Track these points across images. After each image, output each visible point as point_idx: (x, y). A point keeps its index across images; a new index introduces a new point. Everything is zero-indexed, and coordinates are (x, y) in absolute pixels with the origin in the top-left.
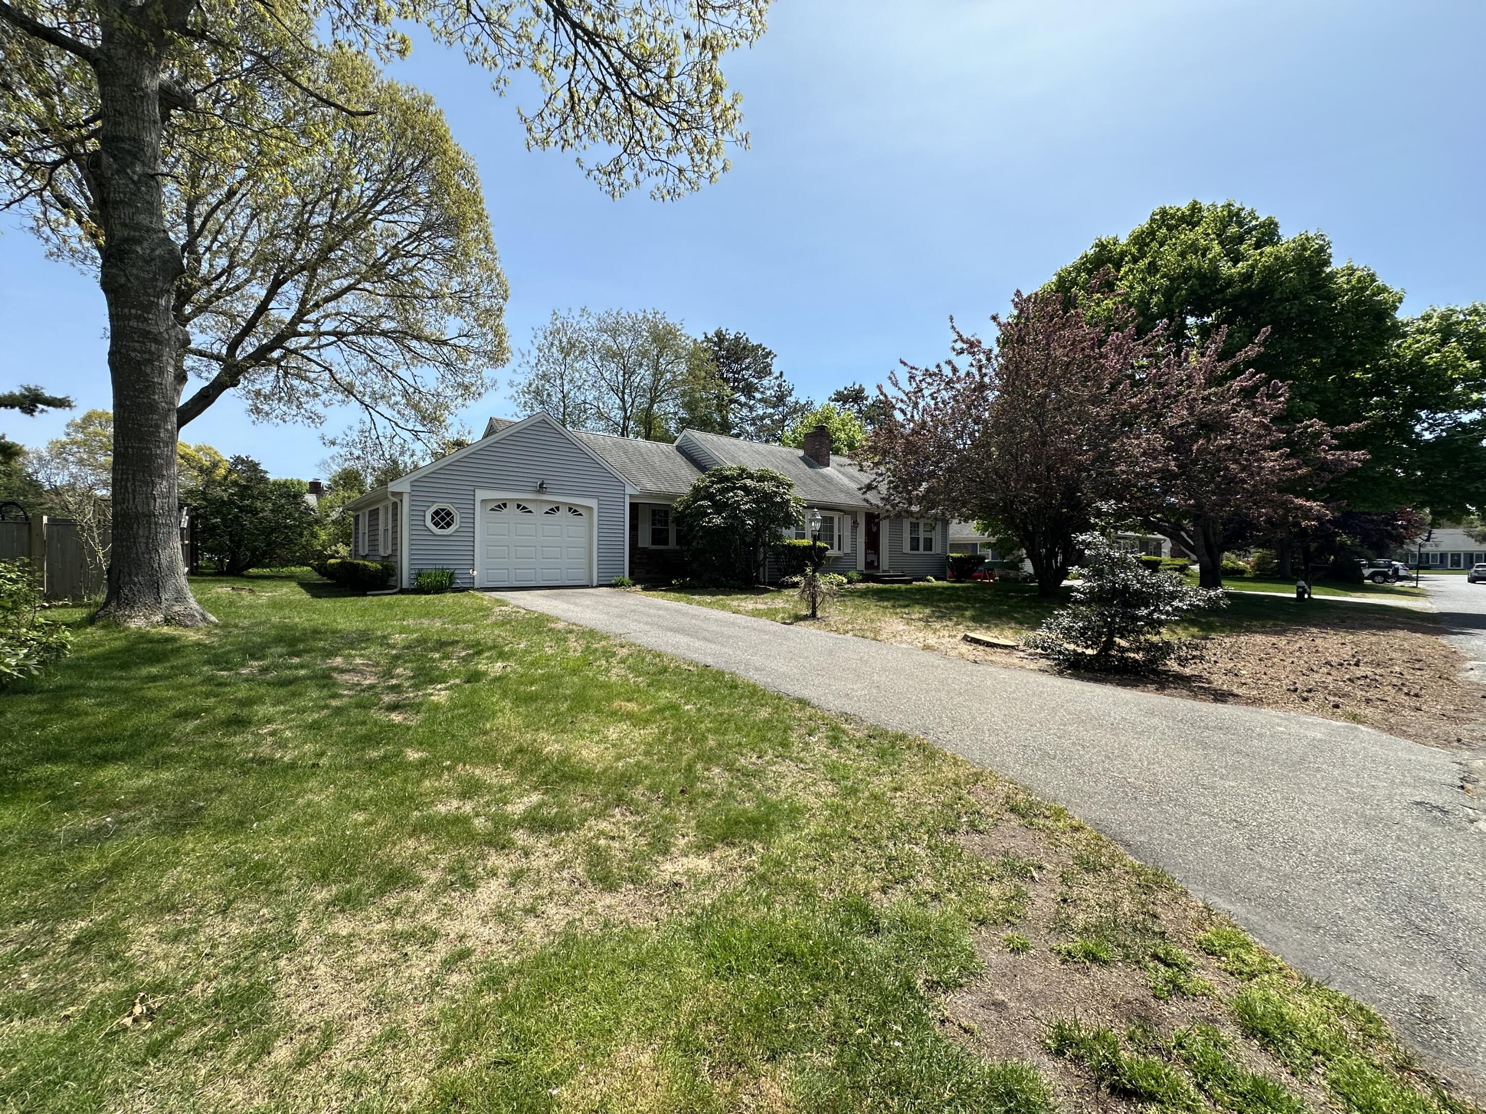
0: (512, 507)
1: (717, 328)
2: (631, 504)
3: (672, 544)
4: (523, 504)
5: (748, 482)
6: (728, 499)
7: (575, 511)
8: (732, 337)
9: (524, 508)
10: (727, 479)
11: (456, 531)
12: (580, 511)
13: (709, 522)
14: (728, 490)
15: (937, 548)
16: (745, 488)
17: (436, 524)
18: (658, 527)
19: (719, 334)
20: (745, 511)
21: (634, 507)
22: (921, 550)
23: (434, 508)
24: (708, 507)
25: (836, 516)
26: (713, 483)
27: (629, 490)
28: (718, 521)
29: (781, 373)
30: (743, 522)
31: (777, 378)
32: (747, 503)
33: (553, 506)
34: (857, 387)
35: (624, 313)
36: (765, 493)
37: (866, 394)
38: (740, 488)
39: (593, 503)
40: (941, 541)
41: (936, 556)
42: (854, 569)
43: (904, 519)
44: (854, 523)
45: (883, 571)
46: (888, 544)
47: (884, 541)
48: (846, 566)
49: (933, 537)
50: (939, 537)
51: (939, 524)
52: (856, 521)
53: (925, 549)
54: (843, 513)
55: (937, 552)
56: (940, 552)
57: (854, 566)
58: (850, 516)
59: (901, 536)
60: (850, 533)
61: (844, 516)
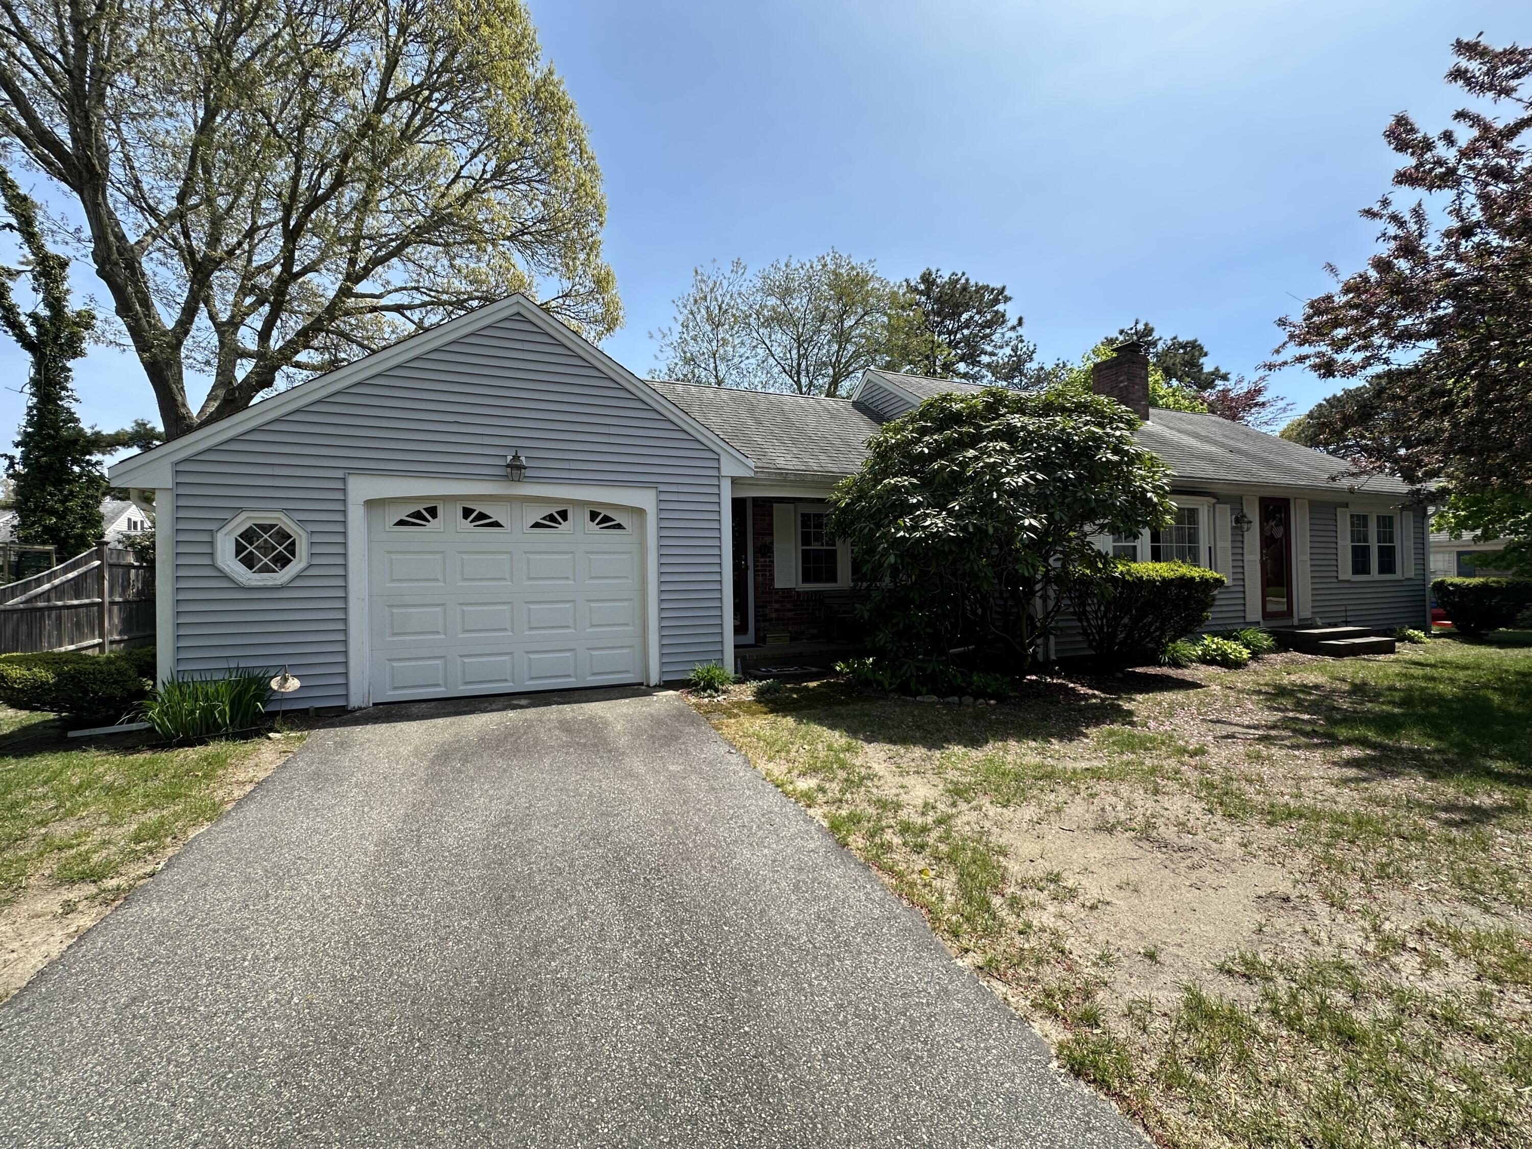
0: (450, 517)
1: (923, 270)
2: (735, 501)
3: (844, 579)
4: (479, 508)
5: (1017, 420)
6: (964, 465)
7: (606, 519)
8: (946, 279)
9: (482, 516)
10: (956, 419)
11: (298, 577)
12: (618, 518)
13: (914, 528)
14: (963, 443)
15: (1405, 568)
16: (1009, 434)
17: (249, 562)
18: (815, 546)
19: (926, 278)
20: (1014, 493)
21: (738, 505)
22: (1374, 573)
23: (241, 523)
24: (912, 490)
25: (1202, 506)
26: (923, 431)
27: (730, 468)
28: (936, 522)
29: (1020, 321)
30: (1013, 521)
31: (1013, 328)
32: (1019, 469)
33: (553, 510)
34: (1141, 327)
35: (795, 264)
36: (1068, 444)
37: (1156, 335)
38: (995, 436)
39: (645, 500)
40: (1413, 551)
41: (1405, 583)
42: (1242, 621)
43: (1339, 509)
44: (1237, 520)
45: (1300, 620)
46: (1309, 563)
47: (1300, 557)
48: (1224, 615)
49: (1397, 543)
50: (1410, 544)
51: (1409, 517)
52: (1244, 516)
53: (1382, 571)
54: (1214, 501)
55: (1407, 576)
56: (1412, 575)
57: (1242, 614)
58: (1228, 507)
59: (1334, 545)
60: (1229, 544)
61: (1218, 506)
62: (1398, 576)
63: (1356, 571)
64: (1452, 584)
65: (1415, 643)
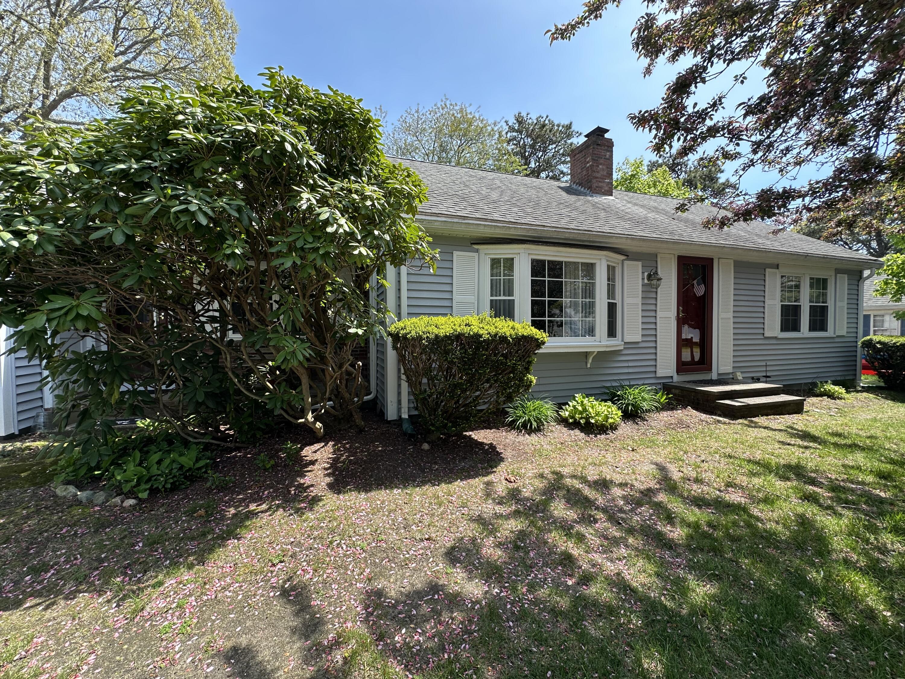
15: (837, 326)
22: (805, 331)
25: (601, 260)
40: (846, 311)
41: (837, 340)
42: (653, 375)
43: (768, 270)
44: (649, 277)
45: (719, 374)
46: (732, 320)
47: (722, 315)
48: (631, 370)
49: (830, 304)
50: (843, 304)
51: (844, 281)
52: (656, 273)
53: (812, 328)
54: (623, 257)
55: (838, 333)
56: (843, 332)
57: (653, 369)
58: (640, 264)
59: (761, 304)
60: (639, 300)
61: (626, 263)
62: (830, 333)
63: (784, 328)
64: (879, 342)
65: (834, 399)
